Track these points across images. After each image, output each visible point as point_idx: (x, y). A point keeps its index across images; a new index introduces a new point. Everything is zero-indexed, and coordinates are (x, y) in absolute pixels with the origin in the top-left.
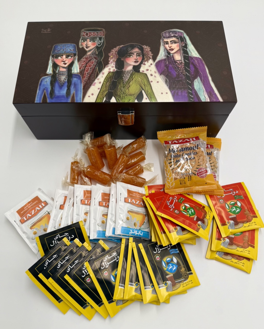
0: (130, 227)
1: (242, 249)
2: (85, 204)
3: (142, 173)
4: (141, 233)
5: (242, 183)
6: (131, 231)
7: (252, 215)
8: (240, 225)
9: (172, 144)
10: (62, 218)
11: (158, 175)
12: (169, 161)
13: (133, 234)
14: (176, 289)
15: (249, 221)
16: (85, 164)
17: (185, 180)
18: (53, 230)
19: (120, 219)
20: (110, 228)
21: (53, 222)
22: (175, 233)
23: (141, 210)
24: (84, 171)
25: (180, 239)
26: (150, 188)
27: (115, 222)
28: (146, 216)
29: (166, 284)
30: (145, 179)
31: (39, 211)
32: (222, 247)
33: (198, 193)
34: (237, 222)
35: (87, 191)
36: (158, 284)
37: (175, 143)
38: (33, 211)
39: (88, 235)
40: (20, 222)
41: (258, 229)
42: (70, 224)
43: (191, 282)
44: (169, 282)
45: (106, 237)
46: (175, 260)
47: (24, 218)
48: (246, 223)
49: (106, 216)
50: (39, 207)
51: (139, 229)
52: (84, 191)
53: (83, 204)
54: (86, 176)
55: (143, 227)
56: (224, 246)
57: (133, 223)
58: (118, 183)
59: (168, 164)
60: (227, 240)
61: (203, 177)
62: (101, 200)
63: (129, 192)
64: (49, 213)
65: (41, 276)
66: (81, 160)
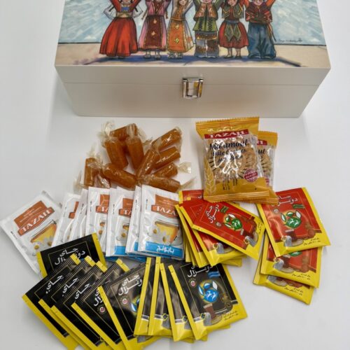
0: (158, 243)
1: (299, 273)
2: (102, 212)
3: (175, 175)
4: (172, 250)
5: (302, 189)
6: (158, 248)
7: (314, 229)
8: (300, 241)
9: (214, 138)
10: (71, 229)
11: (196, 177)
12: (210, 160)
13: (161, 251)
14: (216, 323)
15: (311, 236)
16: (104, 162)
17: (230, 184)
18: (60, 243)
19: (145, 231)
20: (131, 243)
21: (60, 233)
22: (215, 251)
23: (173, 221)
24: (101, 170)
25: (221, 259)
26: (185, 193)
27: (138, 235)
28: (179, 229)
29: (203, 316)
30: (179, 183)
32: (274, 269)
33: (246, 201)
34: (295, 237)
35: (105, 196)
36: (193, 317)
37: (218, 137)
39: (104, 251)
40: (18, 233)
41: (321, 247)
42: (81, 236)
43: (235, 314)
44: (207, 314)
45: (126, 254)
46: (215, 286)
47: (24, 228)
48: (307, 239)
49: (127, 228)
51: (170, 245)
52: (101, 195)
53: (99, 212)
54: (104, 177)
55: (174, 242)
56: (277, 268)
57: (162, 238)
58: (144, 186)
59: (209, 164)
60: (281, 261)
61: (252, 181)
62: (121, 208)
63: (158, 198)
64: (55, 223)
65: (42, 303)
66: (98, 156)
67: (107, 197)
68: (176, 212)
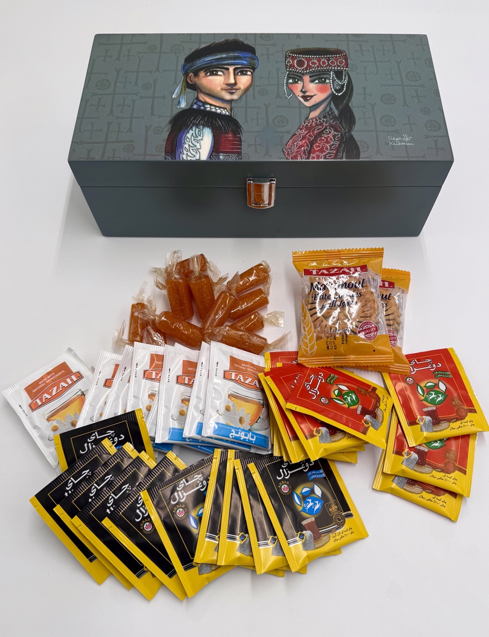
0: (232, 425)
1: (441, 475)
2: (152, 379)
3: (261, 328)
4: (252, 437)
5: (449, 350)
6: (233, 432)
7: (466, 408)
8: (444, 425)
10: (106, 402)
11: (290, 332)
12: (310, 306)
13: (236, 438)
14: (322, 546)
15: (460, 418)
16: (158, 309)
17: (337, 342)
18: (88, 422)
19: (212, 407)
20: (192, 423)
21: (89, 409)
22: (317, 438)
23: (255, 395)
24: (154, 321)
25: (325, 450)
26: (274, 356)
27: (203, 413)
28: (263, 407)
29: (302, 536)
30: (266, 340)
31: (65, 389)
32: (404, 467)
34: (436, 419)
35: (157, 355)
36: (287, 538)
37: (323, 274)
38: (55, 389)
39: (152, 434)
40: (29, 408)
41: (475, 434)
42: (120, 412)
43: (349, 532)
44: (308, 533)
45: (184, 439)
46: (318, 491)
47: (38, 401)
48: (455, 422)
49: (187, 403)
50: (67, 383)
51: (249, 430)
52: (151, 354)
53: (147, 378)
54: (157, 330)
55: (256, 426)
56: (407, 466)
57: (238, 418)
58: (213, 343)
59: (308, 312)
62: (180, 373)
63: (233, 361)
64: (83, 394)
65: (58, 510)
66: (150, 302)
67: (161, 358)
68: (260, 382)
